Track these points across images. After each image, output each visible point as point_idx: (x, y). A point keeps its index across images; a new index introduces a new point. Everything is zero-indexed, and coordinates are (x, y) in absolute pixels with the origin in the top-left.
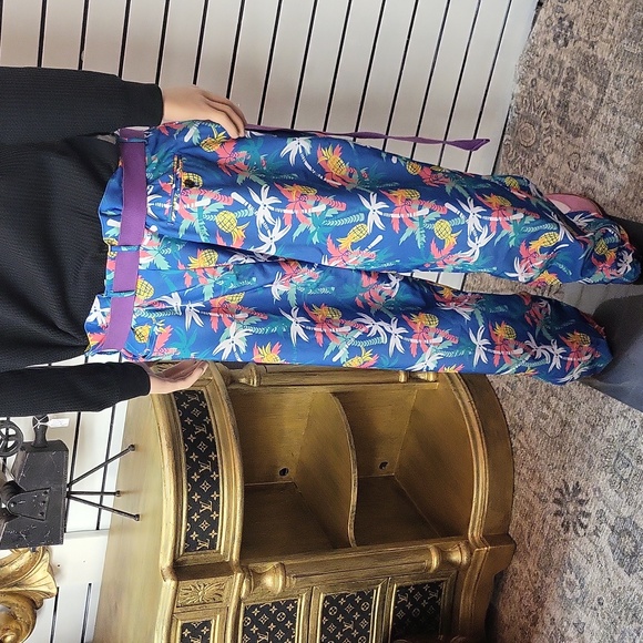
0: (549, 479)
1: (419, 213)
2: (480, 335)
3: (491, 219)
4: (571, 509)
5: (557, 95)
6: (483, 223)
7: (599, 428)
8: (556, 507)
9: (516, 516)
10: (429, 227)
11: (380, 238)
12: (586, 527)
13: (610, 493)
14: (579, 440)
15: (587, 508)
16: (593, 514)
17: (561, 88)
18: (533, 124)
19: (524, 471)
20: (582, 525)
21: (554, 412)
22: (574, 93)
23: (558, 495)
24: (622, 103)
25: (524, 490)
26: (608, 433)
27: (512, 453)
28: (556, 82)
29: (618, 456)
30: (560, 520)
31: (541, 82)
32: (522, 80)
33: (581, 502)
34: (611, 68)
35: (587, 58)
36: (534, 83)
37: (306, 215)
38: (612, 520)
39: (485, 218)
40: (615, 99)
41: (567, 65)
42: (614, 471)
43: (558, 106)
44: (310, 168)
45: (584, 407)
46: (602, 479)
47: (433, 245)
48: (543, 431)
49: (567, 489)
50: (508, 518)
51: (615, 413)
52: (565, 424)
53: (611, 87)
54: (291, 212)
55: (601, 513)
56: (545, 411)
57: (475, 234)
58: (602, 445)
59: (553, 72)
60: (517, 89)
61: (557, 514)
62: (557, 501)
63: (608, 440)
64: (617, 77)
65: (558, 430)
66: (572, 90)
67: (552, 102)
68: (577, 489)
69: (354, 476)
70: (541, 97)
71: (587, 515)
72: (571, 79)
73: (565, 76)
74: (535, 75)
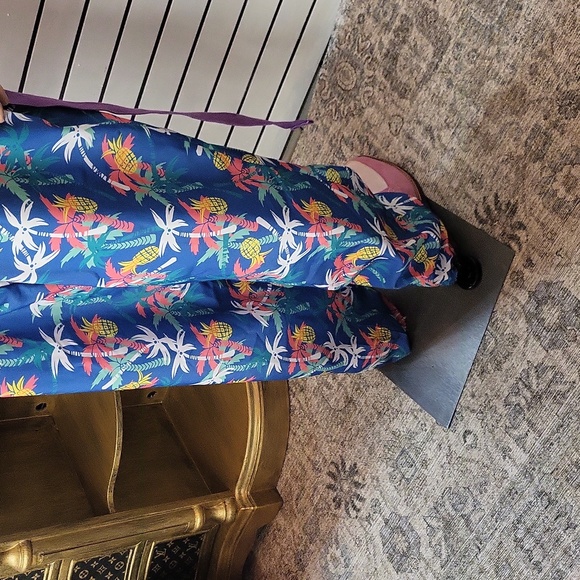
0: (325, 449)
1: (225, 231)
2: (276, 342)
3: (308, 235)
4: (346, 487)
5: (386, 42)
6: (298, 239)
7: (385, 417)
8: (330, 480)
9: (286, 474)
10: (235, 246)
11: (174, 260)
12: (359, 510)
13: (388, 486)
14: (362, 422)
15: (362, 492)
16: (368, 501)
17: (391, 35)
18: (355, 66)
19: (300, 433)
20: (354, 507)
21: (340, 384)
22: (406, 47)
23: (333, 469)
24: (460, 76)
25: (296, 454)
26: (396, 425)
27: (289, 411)
28: (387, 27)
29: (403, 452)
30: (332, 494)
31: (369, 21)
32: (348, 12)
33: (357, 484)
34: (452, 32)
35: (426, 11)
36: (361, 19)
37: (81, 239)
38: (387, 513)
39: (302, 234)
40: (452, 68)
41: (402, 11)
42: (396, 467)
43: (386, 55)
44: (90, 165)
45: (372, 391)
46: (383, 470)
47: (237, 266)
48: (325, 400)
49: (343, 464)
50: (278, 474)
51: (405, 408)
52: (350, 401)
53: (448, 55)
54: (61, 236)
55: (376, 504)
56: (330, 380)
57: (287, 251)
58: (386, 436)
59: (385, 14)
60: (341, 21)
61: (330, 487)
62: (330, 474)
63: (394, 433)
64: (458, 45)
65: (342, 404)
66: (404, 41)
67: (380, 49)
68: (354, 470)
69: (119, 440)
70: (368, 39)
71: (362, 500)
72: (403, 30)
73: (397, 23)
74: (363, 11)
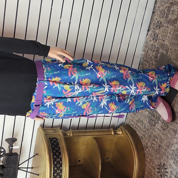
0: (156, 162)
4: (163, 171)
5: (154, 54)
7: (170, 147)
8: (158, 170)
9: (146, 173)
12: (167, 176)
13: (174, 166)
14: (164, 150)
15: (167, 170)
16: (169, 172)
17: (155, 52)
18: (148, 62)
19: (148, 160)
20: (166, 175)
21: (157, 142)
22: (159, 54)
23: (158, 167)
24: (173, 56)
25: (148, 166)
26: (173, 148)
27: (144, 154)
28: (154, 51)
29: (176, 155)
30: (159, 174)
31: (150, 51)
32: (144, 50)
33: (165, 169)
34: (169, 47)
35: (162, 44)
36: (148, 51)
38: (175, 174)
40: (170, 55)
41: (157, 46)
42: (175, 160)
43: (155, 57)
45: (165, 141)
46: (171, 162)
48: (153, 148)
49: (161, 164)
50: (144, 173)
51: (174, 143)
52: (160, 146)
53: (169, 52)
55: (171, 172)
56: (154, 142)
58: (171, 152)
59: (153, 48)
60: (143, 53)
61: (159, 172)
62: (158, 168)
63: (173, 150)
64: (171, 49)
65: (158, 148)
66: (158, 53)
67: (153, 56)
68: (164, 165)
70: (150, 55)
71: (167, 172)
72: (158, 50)
73: (156, 49)
74: (148, 49)
